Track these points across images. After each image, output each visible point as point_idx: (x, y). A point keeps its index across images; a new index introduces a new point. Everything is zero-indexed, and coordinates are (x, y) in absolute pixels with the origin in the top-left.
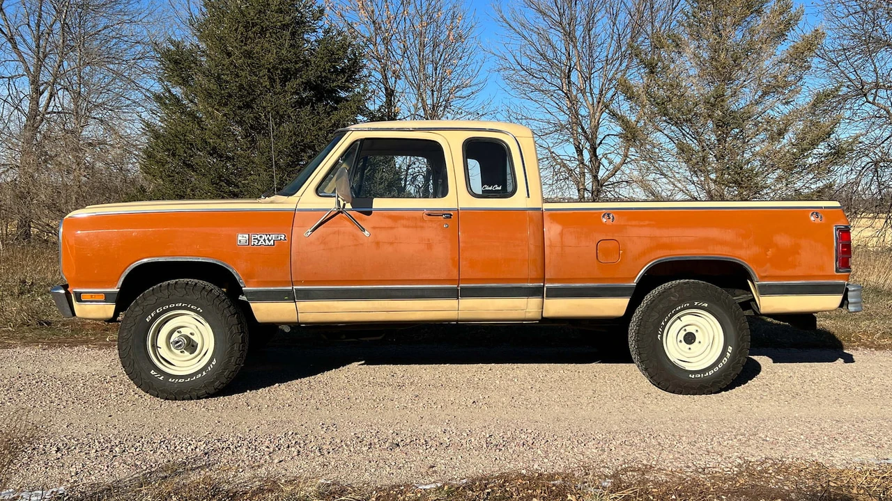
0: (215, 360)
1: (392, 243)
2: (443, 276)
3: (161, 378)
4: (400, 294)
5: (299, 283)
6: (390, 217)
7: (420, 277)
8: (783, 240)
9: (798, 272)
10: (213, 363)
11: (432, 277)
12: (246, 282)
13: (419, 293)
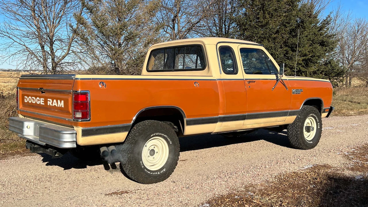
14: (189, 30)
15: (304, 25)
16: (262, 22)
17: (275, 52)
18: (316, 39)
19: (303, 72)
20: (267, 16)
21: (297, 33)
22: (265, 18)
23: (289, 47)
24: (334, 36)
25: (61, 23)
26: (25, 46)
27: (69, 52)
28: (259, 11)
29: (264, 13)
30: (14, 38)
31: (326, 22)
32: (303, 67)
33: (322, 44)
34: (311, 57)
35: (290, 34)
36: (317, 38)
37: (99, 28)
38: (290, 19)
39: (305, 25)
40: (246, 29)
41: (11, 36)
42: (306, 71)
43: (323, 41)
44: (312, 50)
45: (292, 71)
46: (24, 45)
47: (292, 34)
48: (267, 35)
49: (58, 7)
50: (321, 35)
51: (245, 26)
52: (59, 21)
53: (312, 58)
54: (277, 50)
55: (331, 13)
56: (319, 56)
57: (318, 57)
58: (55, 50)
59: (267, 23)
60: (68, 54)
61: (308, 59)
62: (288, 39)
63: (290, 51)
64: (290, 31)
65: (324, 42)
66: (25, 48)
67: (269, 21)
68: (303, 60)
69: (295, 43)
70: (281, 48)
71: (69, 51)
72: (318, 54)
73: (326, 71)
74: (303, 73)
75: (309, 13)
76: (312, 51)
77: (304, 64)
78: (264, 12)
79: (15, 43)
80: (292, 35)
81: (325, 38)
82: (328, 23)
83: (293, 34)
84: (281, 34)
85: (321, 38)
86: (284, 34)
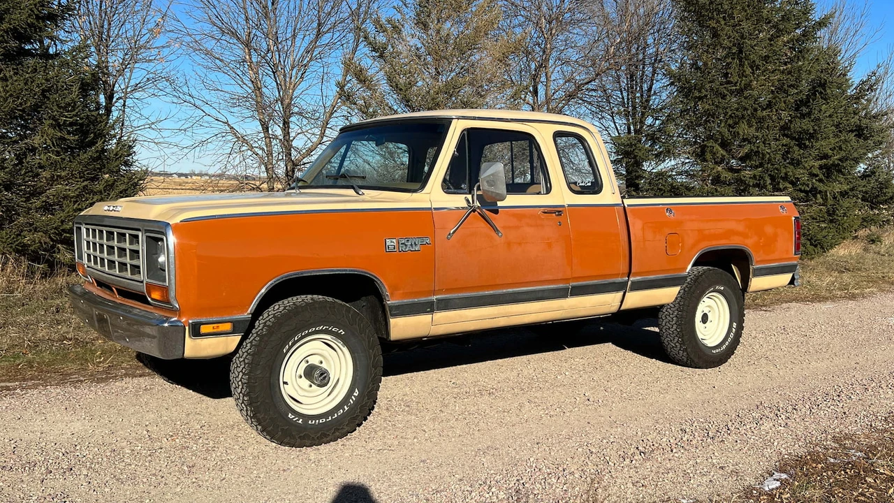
0: (357, 390)
1: (520, 244)
2: (560, 276)
3: (300, 422)
4: (525, 297)
5: (440, 292)
6: (514, 215)
7: (543, 278)
8: (769, 230)
9: (775, 256)
10: (355, 394)
11: (551, 277)
12: (392, 294)
13: (540, 295)
14: (571, 96)
15: (825, 91)
16: (736, 83)
17: (764, 148)
18: (845, 122)
19: (820, 192)
20: (748, 71)
21: (811, 109)
22: (742, 75)
23: (793, 138)
24: (882, 115)
25: (306, 78)
26: (229, 125)
27: (323, 141)
28: (729, 60)
29: (742, 65)
30: (206, 108)
31: (868, 86)
32: (821, 181)
33: (860, 132)
34: (840, 160)
35: (797, 110)
36: (848, 120)
37: (401, 90)
38: (798, 79)
39: (829, 91)
40: (700, 98)
41: (198, 103)
42: (826, 192)
43: (860, 126)
44: (840, 146)
45: (798, 190)
46: (227, 123)
47: (802, 110)
48: (749, 112)
49: (302, 44)
50: (855, 113)
51: (700, 92)
52: (302, 74)
53: (841, 164)
54: (769, 144)
55: (878, 67)
56: (857, 158)
57: (855, 161)
58: (293, 135)
59: (748, 86)
60: (320, 144)
61: (833, 165)
62: (790, 121)
63: (796, 148)
64: (797, 104)
65: (863, 130)
66: (228, 128)
67: (751, 81)
68: (821, 167)
69: (808, 131)
70: (776, 140)
71: (322, 138)
72: (855, 155)
73: (866, 193)
74: (818, 196)
75: (829, 65)
76: (841, 148)
77: (824, 174)
78: (740, 61)
79: (207, 118)
80: (800, 113)
81: (864, 121)
82: (871, 88)
83: (805, 110)
84: (777, 111)
85: (855, 120)
86: (784, 111)
